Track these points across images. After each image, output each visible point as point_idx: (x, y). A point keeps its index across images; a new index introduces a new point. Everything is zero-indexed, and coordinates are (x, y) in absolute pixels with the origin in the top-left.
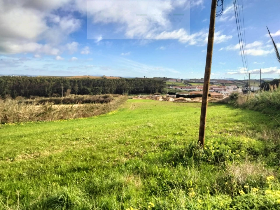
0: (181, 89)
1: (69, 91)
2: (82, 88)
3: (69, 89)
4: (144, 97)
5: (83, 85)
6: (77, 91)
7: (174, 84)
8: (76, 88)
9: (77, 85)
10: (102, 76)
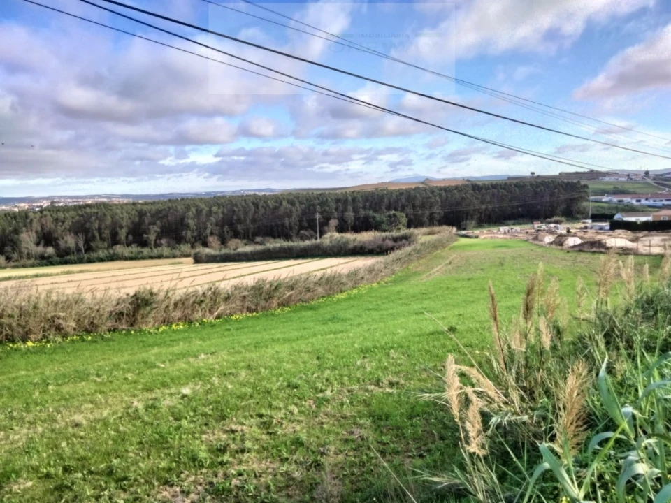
1: (333, 223)
6: (351, 223)
8: (350, 215)
9: (350, 208)
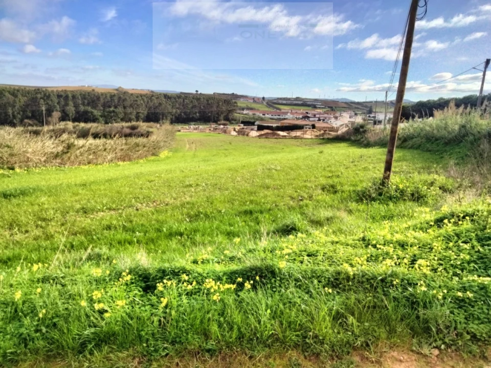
0: (263, 116)
1: (56, 115)
2: (82, 110)
3: (57, 111)
4: (200, 128)
5: (83, 104)
6: (72, 116)
7: (249, 106)
8: (71, 109)
10: (117, 88)
